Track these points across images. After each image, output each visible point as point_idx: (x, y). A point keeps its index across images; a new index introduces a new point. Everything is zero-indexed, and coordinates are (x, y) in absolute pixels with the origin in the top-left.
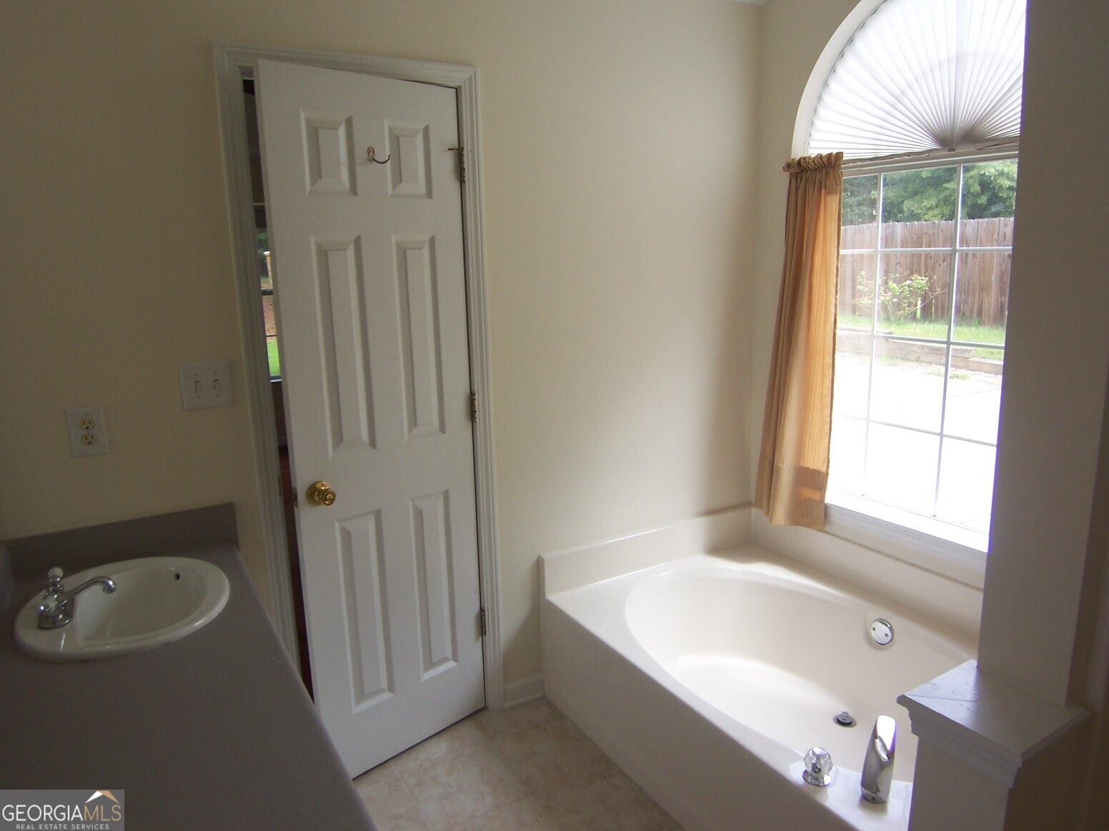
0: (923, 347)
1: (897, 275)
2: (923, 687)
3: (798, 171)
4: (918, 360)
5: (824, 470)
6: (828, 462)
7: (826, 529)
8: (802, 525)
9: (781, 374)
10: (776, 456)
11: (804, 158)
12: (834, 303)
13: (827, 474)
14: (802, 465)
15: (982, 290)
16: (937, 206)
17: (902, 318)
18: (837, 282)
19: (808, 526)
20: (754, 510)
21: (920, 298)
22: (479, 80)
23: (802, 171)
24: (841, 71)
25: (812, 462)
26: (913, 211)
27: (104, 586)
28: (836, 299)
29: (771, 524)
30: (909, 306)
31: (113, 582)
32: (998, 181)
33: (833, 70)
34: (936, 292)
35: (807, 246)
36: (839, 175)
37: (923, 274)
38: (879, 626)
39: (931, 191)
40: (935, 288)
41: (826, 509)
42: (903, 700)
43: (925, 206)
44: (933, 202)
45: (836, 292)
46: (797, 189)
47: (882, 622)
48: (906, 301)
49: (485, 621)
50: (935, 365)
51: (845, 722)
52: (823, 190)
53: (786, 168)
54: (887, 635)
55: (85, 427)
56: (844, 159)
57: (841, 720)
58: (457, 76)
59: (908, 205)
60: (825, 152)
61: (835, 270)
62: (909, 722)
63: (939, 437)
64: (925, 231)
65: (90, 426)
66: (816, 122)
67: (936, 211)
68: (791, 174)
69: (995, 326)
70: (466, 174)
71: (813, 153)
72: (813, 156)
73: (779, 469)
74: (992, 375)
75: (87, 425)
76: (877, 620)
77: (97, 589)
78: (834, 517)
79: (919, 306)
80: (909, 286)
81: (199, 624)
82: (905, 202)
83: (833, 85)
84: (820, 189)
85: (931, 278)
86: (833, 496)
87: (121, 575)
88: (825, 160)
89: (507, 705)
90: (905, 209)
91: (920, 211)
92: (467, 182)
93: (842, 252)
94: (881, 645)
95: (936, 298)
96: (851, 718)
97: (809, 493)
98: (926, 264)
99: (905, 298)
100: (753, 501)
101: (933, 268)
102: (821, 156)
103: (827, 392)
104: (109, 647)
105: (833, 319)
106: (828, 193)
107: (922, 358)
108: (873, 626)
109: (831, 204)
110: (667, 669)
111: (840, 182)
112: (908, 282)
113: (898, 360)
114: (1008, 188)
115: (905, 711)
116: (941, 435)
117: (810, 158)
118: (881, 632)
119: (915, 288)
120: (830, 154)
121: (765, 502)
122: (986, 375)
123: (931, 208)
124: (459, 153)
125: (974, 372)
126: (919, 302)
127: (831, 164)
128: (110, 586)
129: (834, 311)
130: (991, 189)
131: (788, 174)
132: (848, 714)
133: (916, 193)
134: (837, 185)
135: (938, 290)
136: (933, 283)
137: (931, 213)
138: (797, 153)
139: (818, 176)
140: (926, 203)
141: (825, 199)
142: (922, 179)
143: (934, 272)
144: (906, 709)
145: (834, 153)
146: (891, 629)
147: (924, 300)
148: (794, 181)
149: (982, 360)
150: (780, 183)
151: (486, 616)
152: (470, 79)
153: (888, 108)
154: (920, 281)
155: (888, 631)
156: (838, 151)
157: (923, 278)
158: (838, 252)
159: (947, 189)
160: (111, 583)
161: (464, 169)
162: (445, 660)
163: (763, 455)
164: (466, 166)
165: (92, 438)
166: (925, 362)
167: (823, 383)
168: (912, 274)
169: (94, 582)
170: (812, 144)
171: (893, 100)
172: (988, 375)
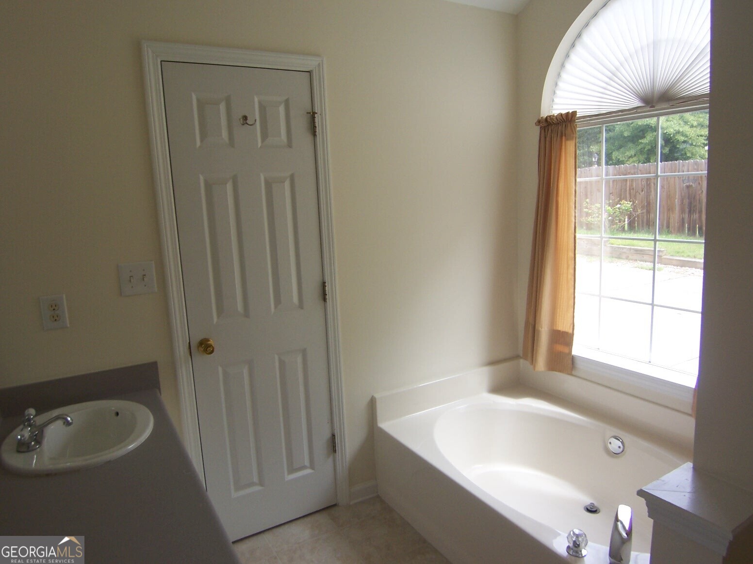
0: (630, 249)
1: (611, 201)
2: (655, 483)
3: (546, 125)
4: (627, 258)
5: (571, 331)
6: (574, 326)
7: (573, 373)
8: (556, 371)
9: (538, 264)
10: (537, 322)
11: (550, 116)
12: (574, 215)
13: (573, 334)
14: (555, 328)
15: (669, 210)
16: (635, 155)
17: (615, 230)
18: (575, 200)
19: (560, 371)
20: (522, 361)
21: (627, 217)
22: (325, 66)
23: (548, 125)
24: (573, 57)
25: (562, 326)
26: (619, 159)
27: (64, 421)
28: (575, 212)
29: (534, 370)
30: (620, 222)
31: (71, 418)
32: (676, 137)
33: (567, 56)
34: (637, 211)
35: (553, 178)
36: (574, 127)
37: (628, 199)
38: (613, 440)
39: (630, 145)
40: (637, 209)
41: (573, 359)
42: (641, 493)
43: (627, 156)
44: (632, 152)
45: (575, 207)
46: (545, 138)
47: (616, 438)
48: (617, 218)
49: (335, 443)
50: (639, 262)
51: (592, 510)
52: (564, 138)
53: (537, 124)
54: (619, 447)
55: (53, 308)
56: (577, 116)
57: (589, 508)
58: (310, 63)
59: (615, 155)
60: (564, 112)
61: (574, 193)
62: (646, 509)
63: (651, 306)
64: (629, 171)
65: (56, 308)
66: (557, 92)
67: (635, 159)
68: (541, 128)
69: (679, 234)
70: (317, 130)
71: (555, 112)
72: (556, 115)
73: (539, 331)
74: (678, 267)
75: (55, 307)
76: (611, 437)
77: (59, 423)
78: (579, 365)
79: (626, 222)
80: (619, 208)
81: (131, 447)
82: (613, 153)
83: (568, 66)
84: (561, 136)
85: (634, 203)
86: (577, 350)
87: (76, 413)
88: (564, 117)
89: (352, 503)
90: (614, 158)
91: (624, 159)
92: (318, 135)
93: (578, 180)
94: (616, 455)
95: (638, 216)
96: (596, 507)
97: (560, 348)
98: (630, 194)
99: (616, 217)
100: (521, 355)
101: (635, 197)
102: (561, 114)
103: (571, 277)
104: (68, 464)
105: (573, 226)
106: (567, 139)
107: (630, 257)
108: (609, 442)
109: (569, 146)
110: (465, 473)
111: (576, 133)
112: (618, 206)
113: (614, 259)
114: (682, 142)
115: (643, 501)
116: (653, 305)
117: (553, 116)
118: (615, 445)
119: (623, 210)
120: (568, 113)
121: (530, 355)
122: (674, 267)
123: (631, 157)
124: (312, 115)
125: (666, 266)
126: (626, 220)
127: (568, 119)
128: (68, 421)
129: (574, 220)
130: (671, 143)
131: (539, 127)
132: (593, 504)
133: (620, 147)
134: (573, 134)
135: (639, 211)
136: (635, 206)
137: (631, 160)
138: (545, 113)
139: (560, 128)
140: (628, 154)
141: (565, 144)
142: (625, 137)
143: (636, 199)
144: (643, 499)
145: (571, 112)
146: (622, 443)
147: (629, 218)
148: (543, 131)
149: (671, 257)
150: (534, 134)
151: (336, 439)
152: (319, 64)
153: (607, 80)
154: (627, 205)
155: (620, 444)
156: (573, 110)
157: (629, 203)
158: (575, 180)
159: (641, 143)
160: (69, 419)
161: (316, 127)
162: (303, 468)
163: (527, 323)
164: (317, 125)
165: (57, 316)
166: (632, 260)
167: (568, 270)
168: (621, 200)
169: (57, 418)
170: (555, 107)
171: (610, 74)
172: (675, 267)
